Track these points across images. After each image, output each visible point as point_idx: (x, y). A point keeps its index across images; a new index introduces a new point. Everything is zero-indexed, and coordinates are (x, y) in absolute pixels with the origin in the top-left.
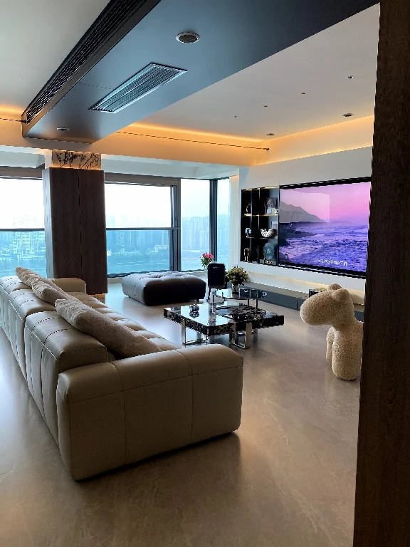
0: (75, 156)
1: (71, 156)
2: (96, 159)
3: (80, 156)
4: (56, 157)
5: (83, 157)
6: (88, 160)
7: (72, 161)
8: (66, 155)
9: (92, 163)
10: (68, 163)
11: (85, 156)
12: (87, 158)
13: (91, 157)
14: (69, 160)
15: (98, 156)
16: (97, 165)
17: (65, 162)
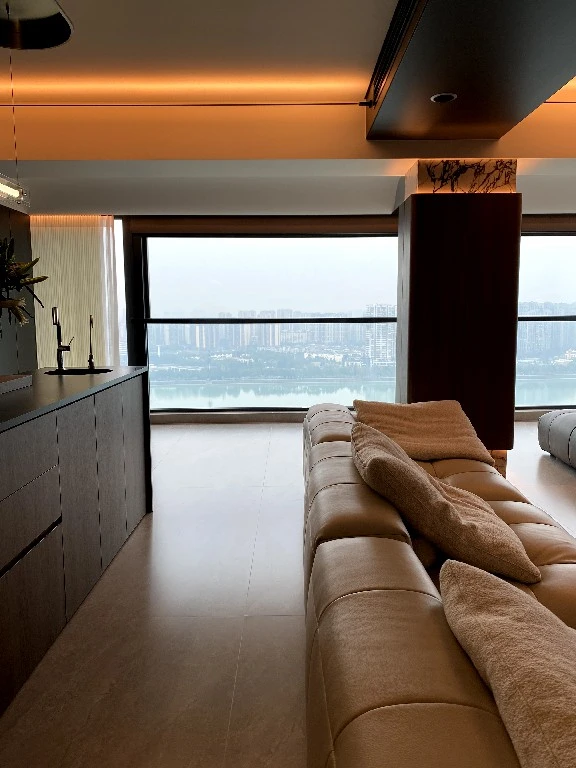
0: (463, 169)
1: (455, 168)
2: (507, 170)
3: (472, 166)
4: (426, 174)
5: (479, 169)
6: (489, 175)
7: (456, 179)
8: (444, 168)
9: (498, 179)
10: (449, 182)
11: (484, 166)
12: (487, 171)
13: (497, 168)
14: (451, 178)
15: (511, 163)
16: (507, 183)
17: (443, 181)
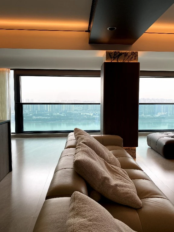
0: (121, 54)
1: (118, 54)
2: (135, 55)
3: (124, 53)
4: (109, 55)
5: (126, 54)
6: (129, 56)
7: (118, 58)
8: (115, 54)
9: (132, 58)
10: (116, 58)
11: (127, 54)
12: (129, 55)
13: (132, 54)
14: (117, 57)
15: (136, 53)
16: (135, 59)
17: (114, 58)
